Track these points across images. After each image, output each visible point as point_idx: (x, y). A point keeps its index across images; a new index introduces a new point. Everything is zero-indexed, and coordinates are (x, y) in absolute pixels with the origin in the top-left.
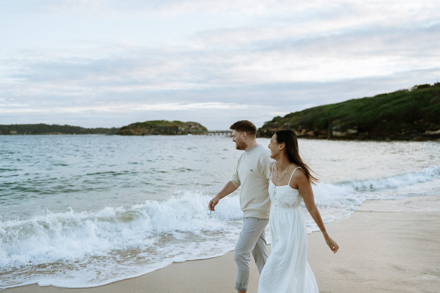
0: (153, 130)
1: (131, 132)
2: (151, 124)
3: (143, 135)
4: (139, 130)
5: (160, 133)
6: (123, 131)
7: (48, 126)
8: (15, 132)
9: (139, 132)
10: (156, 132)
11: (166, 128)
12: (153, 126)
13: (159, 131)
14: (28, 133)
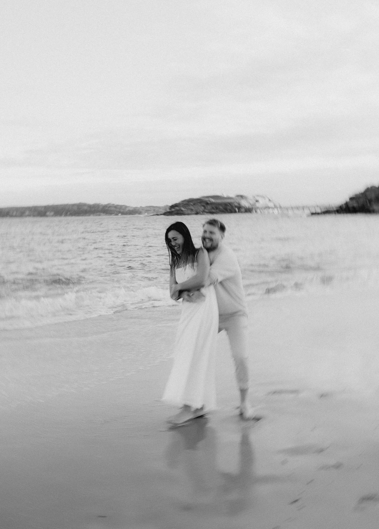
0: (209, 207)
1: (182, 211)
2: (207, 199)
3: (197, 213)
4: (192, 208)
5: (218, 211)
6: (173, 210)
7: (90, 206)
8: (52, 213)
9: (192, 210)
10: (213, 211)
11: (226, 205)
12: (209, 202)
13: (217, 208)
14: (66, 215)
